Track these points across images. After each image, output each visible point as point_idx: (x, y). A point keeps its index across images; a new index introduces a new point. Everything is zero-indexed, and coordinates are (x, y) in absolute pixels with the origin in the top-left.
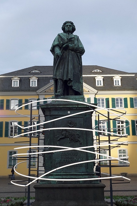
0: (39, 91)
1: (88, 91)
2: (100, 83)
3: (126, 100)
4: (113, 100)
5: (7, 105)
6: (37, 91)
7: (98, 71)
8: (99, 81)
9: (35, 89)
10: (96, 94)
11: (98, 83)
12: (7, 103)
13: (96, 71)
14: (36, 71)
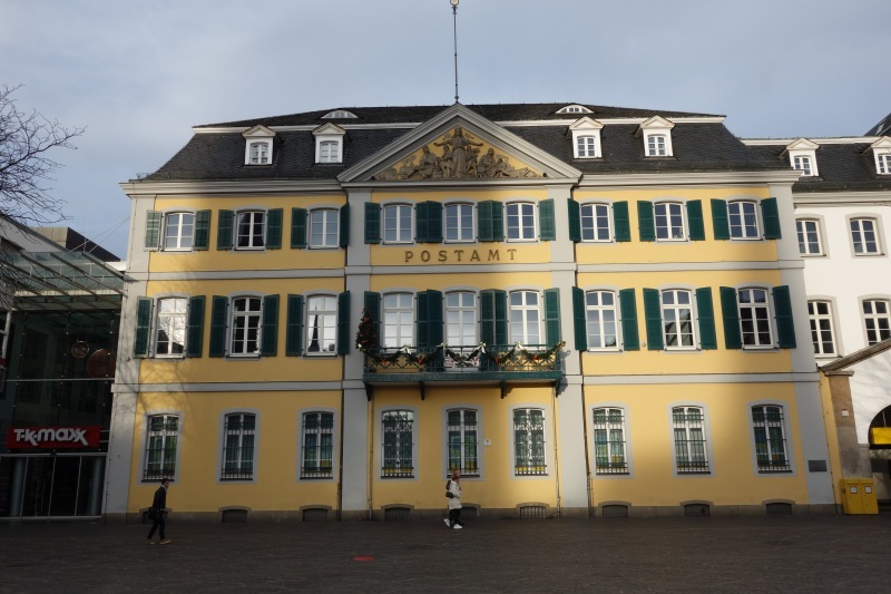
0: (346, 177)
1: (545, 175)
2: (591, 147)
3: (694, 208)
4: (644, 207)
5: (220, 232)
6: (340, 177)
7: (577, 110)
8: (586, 139)
9: (330, 171)
10: (575, 187)
11: (581, 147)
12: (221, 224)
13: (571, 110)
14: (343, 114)
